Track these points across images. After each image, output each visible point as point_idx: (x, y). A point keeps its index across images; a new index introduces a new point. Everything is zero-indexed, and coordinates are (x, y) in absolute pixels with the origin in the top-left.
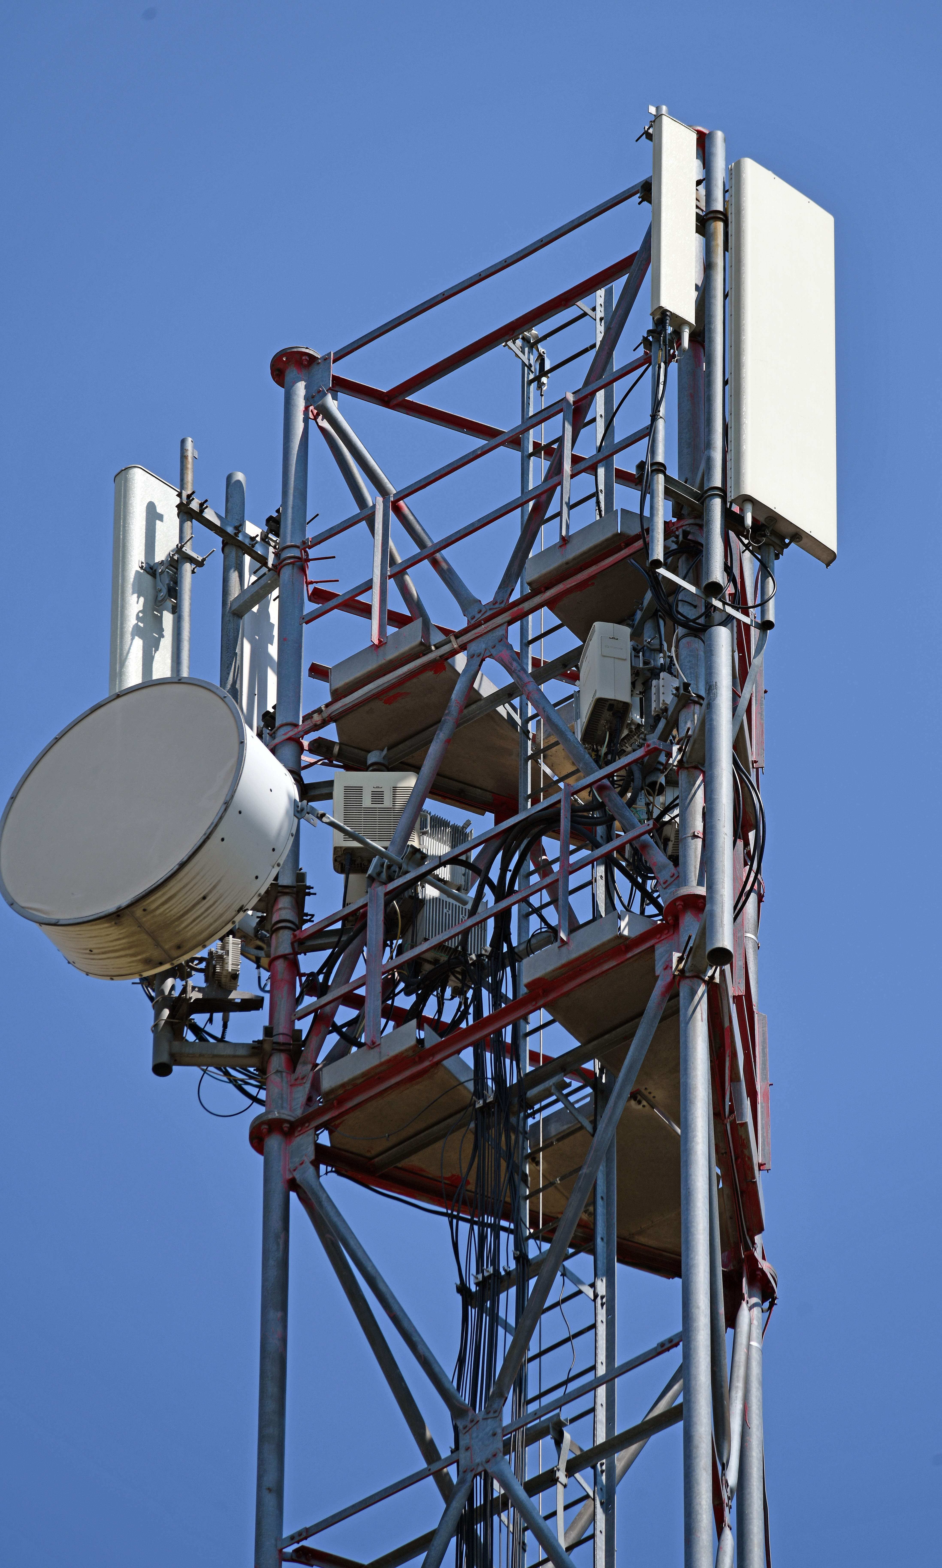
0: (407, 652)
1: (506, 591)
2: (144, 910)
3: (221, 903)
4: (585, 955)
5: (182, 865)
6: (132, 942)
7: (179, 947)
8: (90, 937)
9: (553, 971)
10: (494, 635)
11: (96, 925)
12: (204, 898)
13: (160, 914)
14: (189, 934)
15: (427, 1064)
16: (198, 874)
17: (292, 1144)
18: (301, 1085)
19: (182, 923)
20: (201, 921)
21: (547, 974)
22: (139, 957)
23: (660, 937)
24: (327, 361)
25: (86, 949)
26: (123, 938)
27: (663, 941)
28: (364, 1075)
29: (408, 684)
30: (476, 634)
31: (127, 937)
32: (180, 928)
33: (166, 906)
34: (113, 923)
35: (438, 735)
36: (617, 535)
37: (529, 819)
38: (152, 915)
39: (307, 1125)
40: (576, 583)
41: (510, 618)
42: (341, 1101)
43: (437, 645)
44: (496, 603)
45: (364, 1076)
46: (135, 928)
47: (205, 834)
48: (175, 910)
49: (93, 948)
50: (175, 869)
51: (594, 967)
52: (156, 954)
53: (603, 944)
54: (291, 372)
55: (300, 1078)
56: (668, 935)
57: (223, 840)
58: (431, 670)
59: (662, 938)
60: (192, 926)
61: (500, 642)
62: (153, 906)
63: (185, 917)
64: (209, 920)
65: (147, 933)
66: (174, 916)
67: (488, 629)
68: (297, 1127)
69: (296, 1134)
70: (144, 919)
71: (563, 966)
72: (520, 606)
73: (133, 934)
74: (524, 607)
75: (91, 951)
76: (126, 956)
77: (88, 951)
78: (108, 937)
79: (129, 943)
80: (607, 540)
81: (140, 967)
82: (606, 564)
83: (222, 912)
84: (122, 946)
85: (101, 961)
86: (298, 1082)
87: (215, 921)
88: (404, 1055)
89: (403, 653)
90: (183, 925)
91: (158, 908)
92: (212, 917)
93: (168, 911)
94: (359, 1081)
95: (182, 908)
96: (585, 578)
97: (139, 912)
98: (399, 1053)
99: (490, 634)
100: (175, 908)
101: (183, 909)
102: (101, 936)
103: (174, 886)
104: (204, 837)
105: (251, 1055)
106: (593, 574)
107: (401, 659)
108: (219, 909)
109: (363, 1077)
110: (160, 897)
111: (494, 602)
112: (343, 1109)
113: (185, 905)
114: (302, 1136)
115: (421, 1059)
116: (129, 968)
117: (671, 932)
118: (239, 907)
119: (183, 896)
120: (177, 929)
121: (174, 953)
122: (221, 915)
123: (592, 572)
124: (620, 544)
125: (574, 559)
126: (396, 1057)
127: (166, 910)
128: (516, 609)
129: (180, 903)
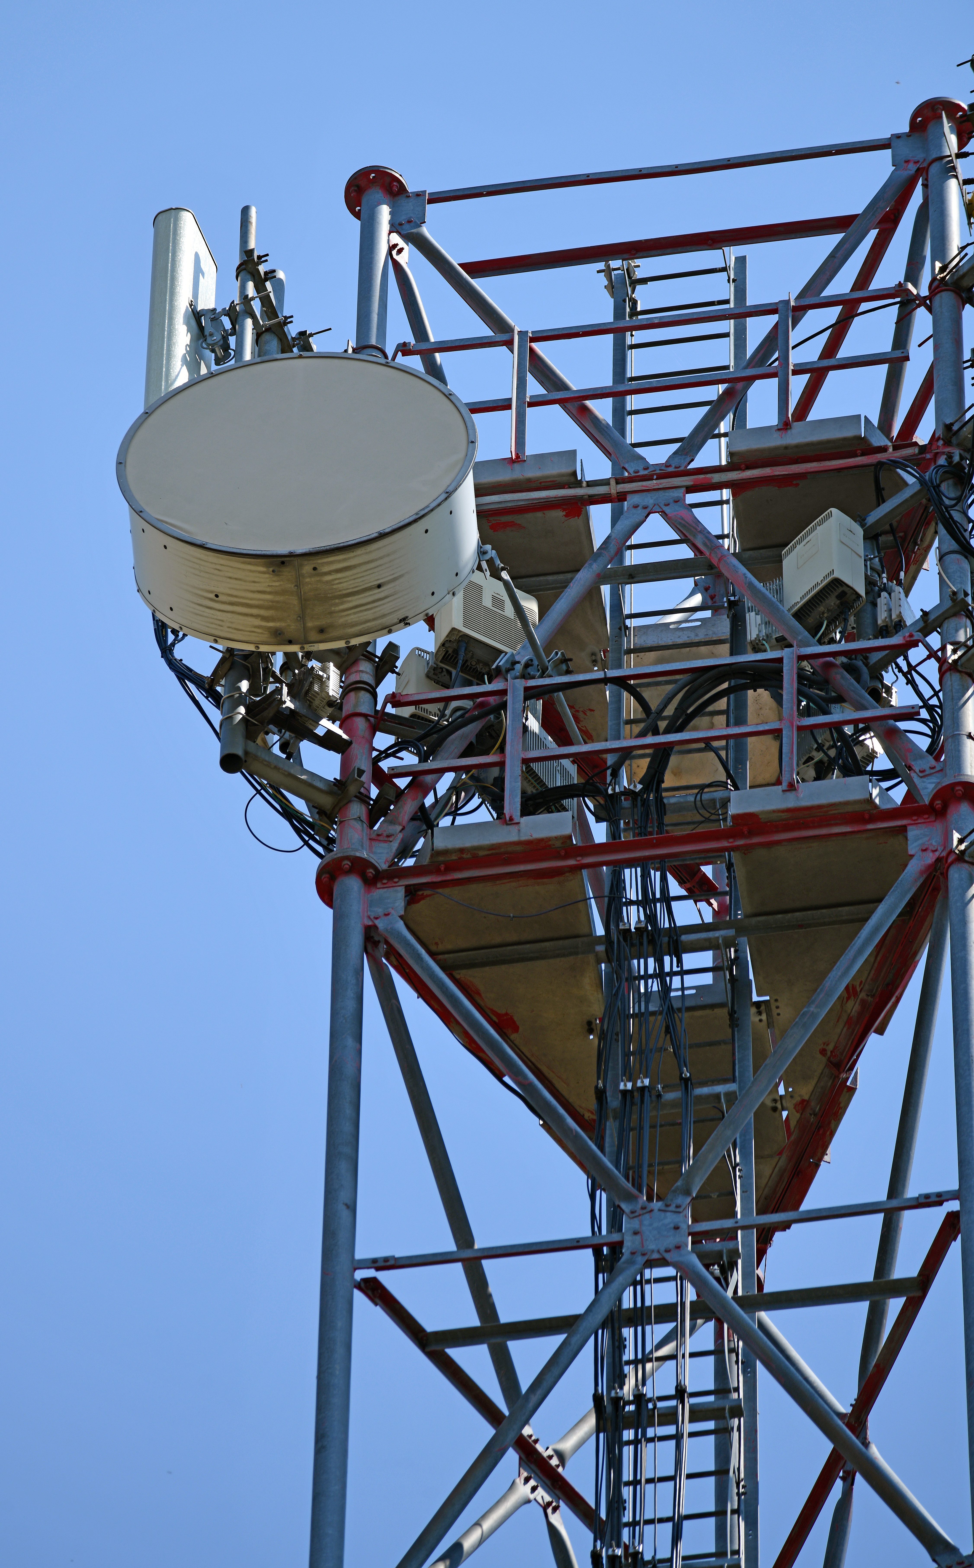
0: (554, 476)
1: (684, 459)
2: (315, 569)
3: (391, 601)
4: (820, 807)
5: (382, 536)
6: (278, 602)
7: (322, 631)
8: (230, 578)
9: (774, 811)
10: (667, 494)
11: (249, 564)
12: (379, 586)
13: (327, 582)
14: (341, 621)
15: (571, 862)
16: (388, 555)
17: (371, 894)
18: (385, 841)
19: (342, 603)
20: (361, 611)
21: (763, 812)
22: (271, 624)
23: (916, 820)
24: (421, 198)
25: (211, 592)
26: (270, 593)
27: (920, 825)
28: (492, 847)
29: (529, 516)
30: (643, 486)
31: (275, 593)
32: (337, 609)
33: (339, 575)
34: (271, 569)
35: (591, 565)
36: (859, 438)
37: (733, 666)
38: (318, 579)
39: (396, 880)
40: (787, 473)
41: (692, 483)
42: (451, 867)
43: (589, 483)
44: (670, 466)
45: (492, 849)
46: (290, 586)
47: (417, 514)
48: (344, 585)
49: (223, 594)
50: (373, 536)
51: (820, 826)
52: (291, 626)
53: (847, 803)
54: (376, 193)
55: (385, 834)
56: (928, 820)
57: (426, 531)
58: (564, 510)
59: (919, 822)
60: (349, 612)
61: (677, 502)
62: (326, 569)
63: (350, 599)
64: (369, 615)
65: (300, 598)
66: (340, 591)
67: (660, 486)
68: (383, 878)
69: (379, 885)
70: (308, 580)
71: (788, 810)
72: (709, 476)
73: (283, 592)
74: (713, 478)
75: (217, 596)
76: (256, 616)
77: (212, 596)
78: (253, 584)
79: (272, 602)
80: (845, 439)
81: (265, 637)
82: (833, 466)
83: (385, 613)
84: (261, 602)
85: (219, 613)
86: (381, 838)
87: (374, 619)
88: (550, 843)
89: (548, 477)
90: (342, 607)
91: (329, 573)
92: (375, 612)
93: (337, 581)
94: (481, 853)
95: (352, 586)
96: (801, 471)
97: (307, 568)
98: (547, 838)
99: (661, 492)
100: (346, 582)
101: (353, 588)
102: (245, 581)
103: (358, 555)
104: (415, 517)
105: (329, 793)
106: (812, 470)
107: (540, 483)
108: (386, 607)
109: (489, 850)
110: (339, 561)
111: (667, 465)
112: (448, 877)
113: (357, 585)
114: (386, 890)
115: (566, 857)
116: (249, 633)
117: (933, 818)
118: (403, 617)
119: (361, 572)
120: (333, 609)
121: (313, 636)
122: (384, 616)
123: (811, 468)
124: (856, 450)
125: (797, 446)
126: (541, 840)
127: (336, 579)
128: (702, 476)
129: (355, 579)
